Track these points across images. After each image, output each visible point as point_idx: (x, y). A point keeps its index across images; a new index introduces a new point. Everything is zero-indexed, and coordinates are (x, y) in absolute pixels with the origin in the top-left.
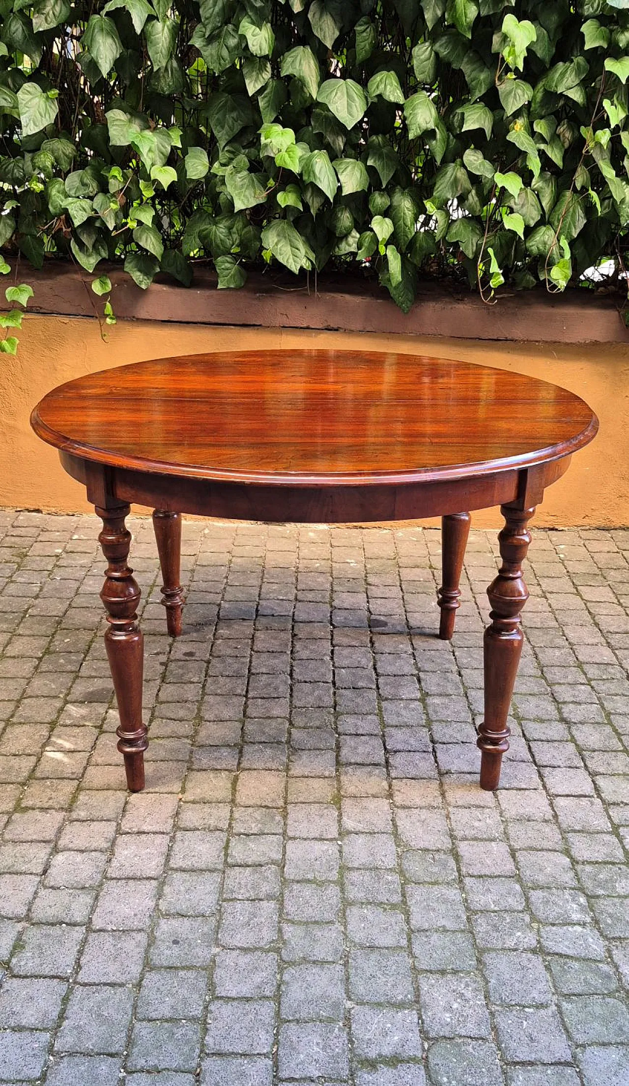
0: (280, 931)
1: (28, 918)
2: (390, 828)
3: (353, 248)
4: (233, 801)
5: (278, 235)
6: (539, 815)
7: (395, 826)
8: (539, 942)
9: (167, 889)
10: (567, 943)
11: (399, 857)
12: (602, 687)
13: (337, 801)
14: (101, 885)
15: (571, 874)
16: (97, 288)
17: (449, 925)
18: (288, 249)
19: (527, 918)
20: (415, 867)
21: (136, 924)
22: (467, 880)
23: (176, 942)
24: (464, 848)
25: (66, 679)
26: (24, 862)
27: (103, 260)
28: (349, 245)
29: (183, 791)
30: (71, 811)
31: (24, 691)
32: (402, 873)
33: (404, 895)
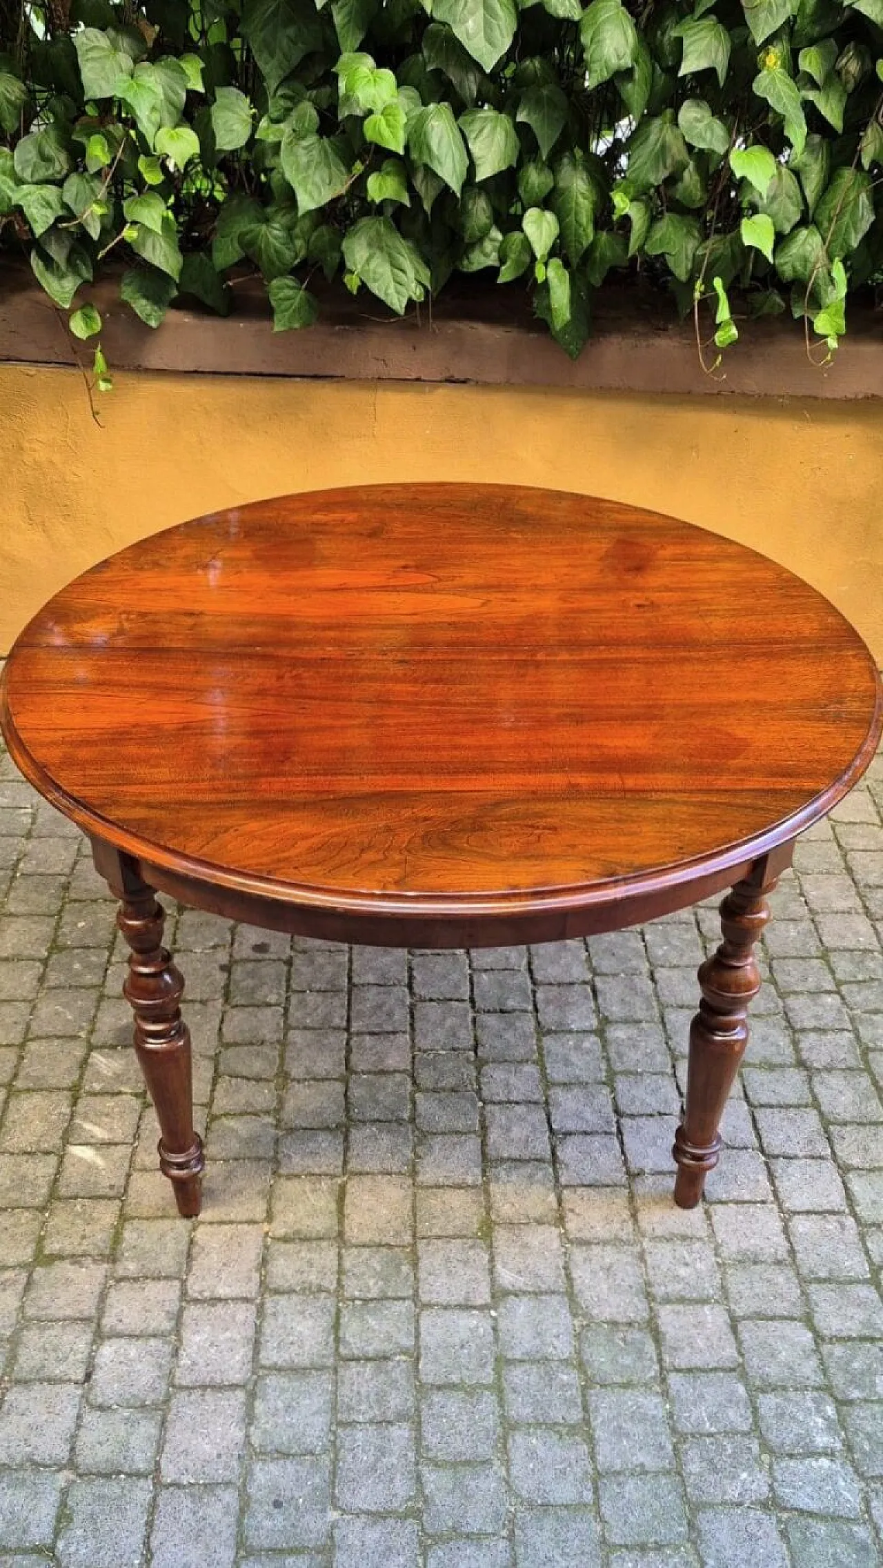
0: (419, 1478)
1: (72, 1464)
2: (561, 1285)
3: (492, 260)
4: (341, 1234)
5: (370, 245)
6: (768, 1252)
7: (569, 1277)
8: (771, 1486)
9: (259, 1406)
10: (809, 1489)
11: (578, 1336)
12: (858, 997)
13: (487, 1231)
14: (167, 1401)
15: (814, 1362)
16: (79, 328)
17: (650, 1462)
18: (385, 270)
19: (755, 1447)
20: (600, 1358)
21: (222, 1474)
22: (674, 1379)
23: (277, 1504)
24: (666, 1315)
25: (85, 1001)
26: (58, 1360)
27: (85, 284)
28: (483, 258)
29: (269, 1218)
30: (114, 1261)
31: (28, 1028)
32: (581, 1366)
33: (585, 1409)
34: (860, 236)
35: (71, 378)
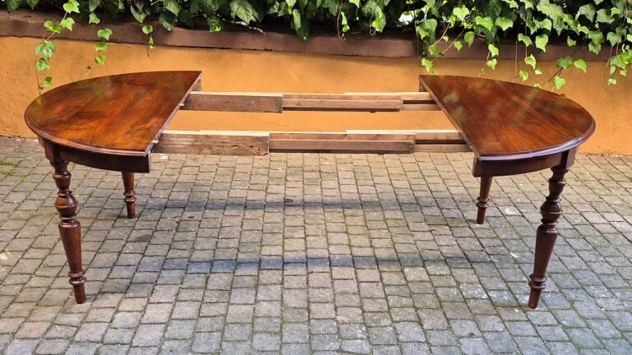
0: (221, 345)
1: (102, 342)
2: (279, 299)
3: (276, 11)
4: (206, 288)
5: (239, 4)
6: (352, 291)
7: (282, 297)
8: (340, 347)
9: (169, 328)
10: (353, 347)
11: (282, 311)
12: (393, 230)
13: (256, 286)
14: (138, 327)
15: (361, 317)
16: (145, 30)
17: (300, 340)
18: (244, 11)
19: (337, 337)
20: (288, 315)
21: (153, 343)
22: (312, 321)
23: (171, 351)
24: (313, 307)
25: (128, 230)
26: (102, 317)
27: (148, 16)
28: (275, 9)
29: (182, 283)
30: (125, 293)
31: (106, 236)
32: (282, 318)
33: (281, 328)
34: (388, 2)
35: (142, 48)
